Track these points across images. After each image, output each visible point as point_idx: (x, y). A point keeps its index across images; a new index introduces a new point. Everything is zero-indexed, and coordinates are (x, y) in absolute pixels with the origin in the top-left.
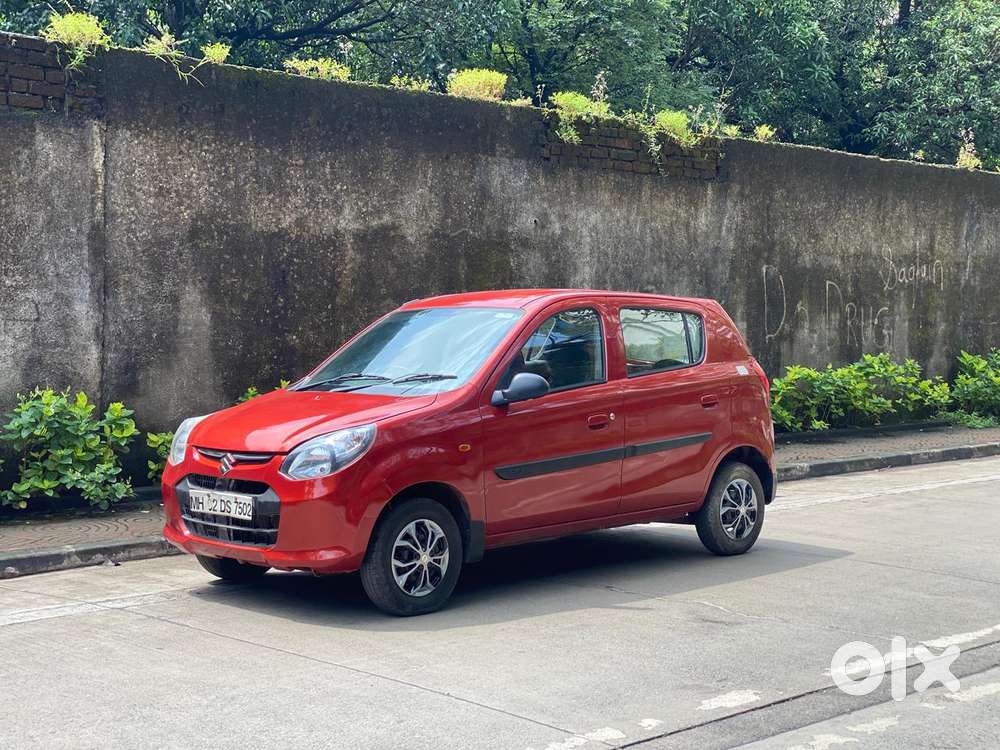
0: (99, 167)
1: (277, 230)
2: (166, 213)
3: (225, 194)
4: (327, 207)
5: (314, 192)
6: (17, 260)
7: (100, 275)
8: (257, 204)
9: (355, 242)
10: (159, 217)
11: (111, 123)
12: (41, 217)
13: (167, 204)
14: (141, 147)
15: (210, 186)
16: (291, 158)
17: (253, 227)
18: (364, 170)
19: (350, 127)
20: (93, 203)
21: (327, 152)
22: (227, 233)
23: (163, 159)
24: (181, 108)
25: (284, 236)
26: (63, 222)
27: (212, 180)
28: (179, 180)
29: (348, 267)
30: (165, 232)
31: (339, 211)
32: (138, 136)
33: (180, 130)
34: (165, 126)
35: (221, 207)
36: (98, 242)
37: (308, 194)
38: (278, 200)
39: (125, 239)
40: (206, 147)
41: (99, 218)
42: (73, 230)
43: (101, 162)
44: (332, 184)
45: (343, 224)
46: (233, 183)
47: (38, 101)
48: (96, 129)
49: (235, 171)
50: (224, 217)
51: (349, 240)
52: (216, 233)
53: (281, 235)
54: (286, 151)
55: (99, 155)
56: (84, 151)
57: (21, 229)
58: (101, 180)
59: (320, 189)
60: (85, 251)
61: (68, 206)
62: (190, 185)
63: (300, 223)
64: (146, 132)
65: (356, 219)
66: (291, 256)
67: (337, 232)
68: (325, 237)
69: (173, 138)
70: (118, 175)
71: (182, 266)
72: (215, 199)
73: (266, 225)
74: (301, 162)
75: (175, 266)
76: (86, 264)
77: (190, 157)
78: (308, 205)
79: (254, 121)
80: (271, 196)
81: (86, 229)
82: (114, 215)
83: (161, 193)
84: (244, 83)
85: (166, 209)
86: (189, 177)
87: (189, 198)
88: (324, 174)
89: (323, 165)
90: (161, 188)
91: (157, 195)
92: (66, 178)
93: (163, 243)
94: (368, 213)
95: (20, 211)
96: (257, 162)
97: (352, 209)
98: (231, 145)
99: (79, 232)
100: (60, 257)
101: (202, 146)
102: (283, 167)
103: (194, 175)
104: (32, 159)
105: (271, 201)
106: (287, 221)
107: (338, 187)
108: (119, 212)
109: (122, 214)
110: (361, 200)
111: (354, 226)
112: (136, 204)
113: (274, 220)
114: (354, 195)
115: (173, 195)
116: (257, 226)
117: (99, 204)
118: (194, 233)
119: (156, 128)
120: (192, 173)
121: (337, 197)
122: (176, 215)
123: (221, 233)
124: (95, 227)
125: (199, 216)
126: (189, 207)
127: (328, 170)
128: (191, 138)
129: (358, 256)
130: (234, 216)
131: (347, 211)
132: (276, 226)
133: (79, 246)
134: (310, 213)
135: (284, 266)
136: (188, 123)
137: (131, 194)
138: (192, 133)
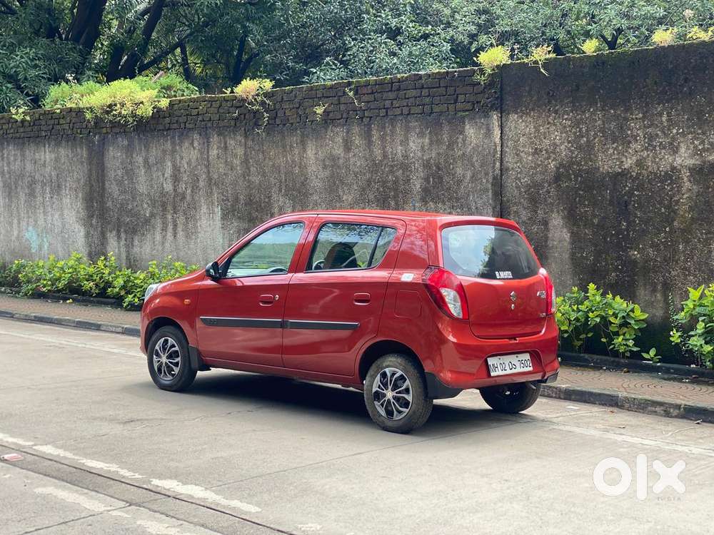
0: (497, 140)
1: (620, 170)
2: (539, 165)
3: (580, 148)
4: (664, 148)
5: (651, 138)
6: (458, 199)
7: (498, 208)
8: (604, 153)
9: (691, 175)
10: (535, 168)
11: (503, 111)
12: (469, 174)
13: (540, 159)
14: (524, 124)
15: (568, 143)
16: (632, 114)
17: (601, 169)
18: (700, 114)
19: (686, 80)
20: (495, 163)
21: (664, 105)
22: (581, 176)
23: (537, 130)
24: (548, 93)
25: (626, 175)
26: (479, 176)
27: (570, 139)
28: (547, 142)
29: (685, 197)
30: (538, 178)
31: (675, 151)
32: (522, 117)
33: (548, 107)
34: (538, 107)
35: (576, 157)
36: (499, 187)
37: (646, 140)
38: (620, 148)
39: (514, 184)
40: (566, 117)
41: (498, 172)
42: (484, 181)
43: (499, 137)
44: (669, 129)
45: (679, 161)
46: (585, 139)
47: (469, 106)
48: (495, 116)
49: (587, 131)
50: (579, 164)
51: (685, 175)
52: (573, 176)
53: (624, 174)
54: (628, 109)
55: (497, 132)
56: (489, 132)
57: (459, 182)
58: (499, 149)
59: (657, 135)
60: (490, 193)
61: (481, 166)
62: (555, 145)
63: (640, 163)
64: (527, 114)
65: (692, 156)
66: (632, 189)
67: (673, 168)
68: (663, 173)
69: (544, 113)
70: (509, 143)
71: (550, 200)
72: (572, 152)
73: (611, 168)
74: (641, 115)
75: (545, 200)
76: (490, 201)
77: (554, 125)
78: (647, 149)
79: (602, 92)
80: (614, 146)
81: (491, 180)
82: (507, 169)
83: (537, 152)
84: (594, 64)
85: (540, 163)
86: (554, 139)
87: (554, 153)
88: (662, 122)
89: (661, 115)
90: (536, 149)
91: (533, 154)
92: (480, 149)
93: (537, 185)
94: (704, 150)
95: (459, 171)
96: (603, 122)
97: (688, 148)
98: (584, 112)
99: (487, 182)
100: (478, 197)
101: (563, 116)
102: (624, 122)
103: (558, 138)
104: (464, 141)
105: (615, 149)
106: (629, 162)
107: (675, 131)
108: (510, 168)
109: (512, 168)
110: (697, 139)
111: (690, 162)
112: (520, 161)
113: (618, 163)
114: (690, 136)
115: (544, 152)
116: (603, 168)
117: (498, 163)
118: (558, 178)
119: (533, 109)
120: (557, 136)
121: (674, 139)
122: (546, 166)
123: (576, 177)
124: (494, 178)
125: (561, 165)
126: (554, 159)
127: (664, 119)
128: (556, 112)
129: (694, 187)
130: (586, 163)
131: (683, 150)
132: (620, 168)
133: (487, 190)
134: (648, 155)
135: (626, 197)
136: (553, 102)
137: (517, 155)
138: (557, 108)
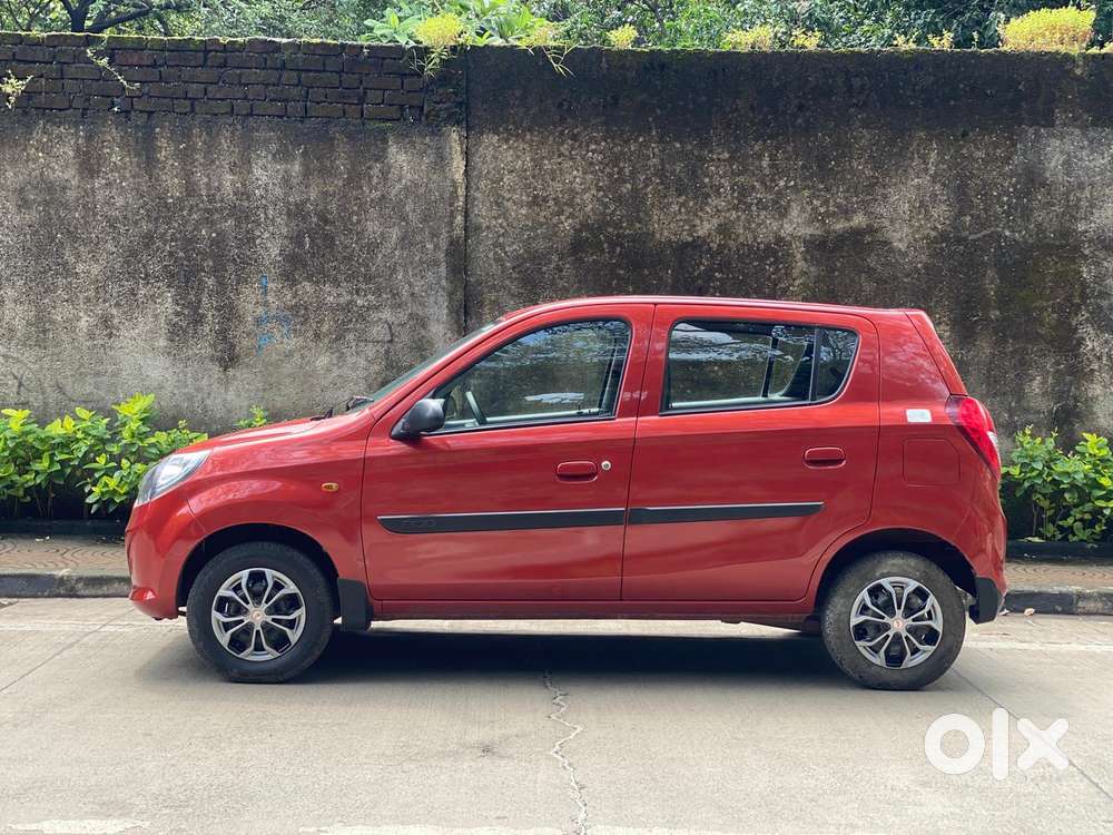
0: (459, 176)
1: (690, 239)
2: (541, 225)
3: (619, 200)
4: (765, 208)
5: (744, 192)
6: (369, 279)
7: (460, 295)
8: (662, 209)
9: (807, 251)
10: (533, 229)
11: (471, 127)
12: (395, 234)
13: (543, 214)
14: (511, 152)
15: (598, 191)
16: (710, 152)
17: (658, 236)
18: (822, 160)
19: (801, 107)
20: (452, 216)
21: (765, 141)
22: (622, 246)
23: (538, 164)
24: (561, 105)
25: (700, 246)
26: (418, 238)
27: (601, 184)
28: (559, 187)
29: (797, 282)
30: (541, 245)
31: (783, 213)
32: (507, 141)
33: (560, 129)
34: (540, 126)
35: (613, 213)
36: (459, 259)
37: (736, 195)
38: (691, 204)
39: (491, 255)
40: (593, 147)
41: (458, 232)
42: (430, 246)
43: (462, 171)
44: (772, 180)
45: (788, 229)
46: (629, 186)
47: (393, 112)
48: (455, 136)
49: (632, 172)
50: (617, 226)
51: (798, 250)
52: (606, 245)
53: (697, 245)
54: (705, 143)
55: (458, 164)
56: (441, 161)
57: (373, 247)
58: (461, 191)
59: (754, 187)
60: (443, 269)
61: (425, 220)
62: (572, 191)
63: (724, 229)
64: (517, 136)
65: (810, 222)
66: (710, 270)
67: (779, 240)
68: (762, 246)
69: (551, 138)
70: (482, 184)
71: (561, 284)
72: (606, 206)
73: (675, 235)
74: (727, 155)
75: (553, 283)
76: (444, 282)
77: (572, 159)
78: (736, 208)
79: (659, 112)
80: (681, 200)
81: (444, 245)
82: (478, 228)
83: (536, 202)
84: (645, 68)
85: (542, 220)
86: (571, 183)
87: (571, 205)
88: (761, 168)
89: (760, 157)
90: (536, 197)
91: (530, 205)
92: (422, 190)
93: (537, 258)
94: (828, 214)
95: (373, 227)
96: (662, 160)
97: (803, 210)
98: (627, 142)
99: (435, 248)
100: (415, 275)
101: (588, 146)
102: (699, 164)
103: (577, 180)
104: (385, 174)
105: (683, 205)
106: (705, 228)
107: (782, 183)
108: (484, 225)
109: (488, 227)
110: (817, 198)
111: (807, 231)
112: (505, 215)
113: (687, 227)
114: (806, 193)
115: (551, 203)
116: (661, 235)
117: (459, 218)
118: (577, 247)
119: (530, 130)
120: (575, 177)
121: (780, 194)
122: (555, 225)
123: (613, 245)
124: (453, 242)
125: (584, 226)
126: (571, 216)
127: (765, 163)
128: (574, 138)
129: (812, 269)
130: (631, 225)
131: (794, 212)
132: (691, 235)
133: (436, 263)
134: (738, 217)
135: (699, 282)
136: (569, 120)
137: (497, 204)
138: (575, 131)
